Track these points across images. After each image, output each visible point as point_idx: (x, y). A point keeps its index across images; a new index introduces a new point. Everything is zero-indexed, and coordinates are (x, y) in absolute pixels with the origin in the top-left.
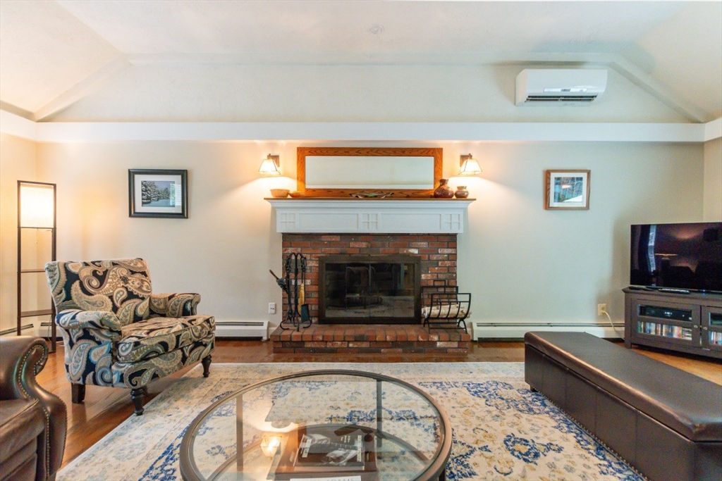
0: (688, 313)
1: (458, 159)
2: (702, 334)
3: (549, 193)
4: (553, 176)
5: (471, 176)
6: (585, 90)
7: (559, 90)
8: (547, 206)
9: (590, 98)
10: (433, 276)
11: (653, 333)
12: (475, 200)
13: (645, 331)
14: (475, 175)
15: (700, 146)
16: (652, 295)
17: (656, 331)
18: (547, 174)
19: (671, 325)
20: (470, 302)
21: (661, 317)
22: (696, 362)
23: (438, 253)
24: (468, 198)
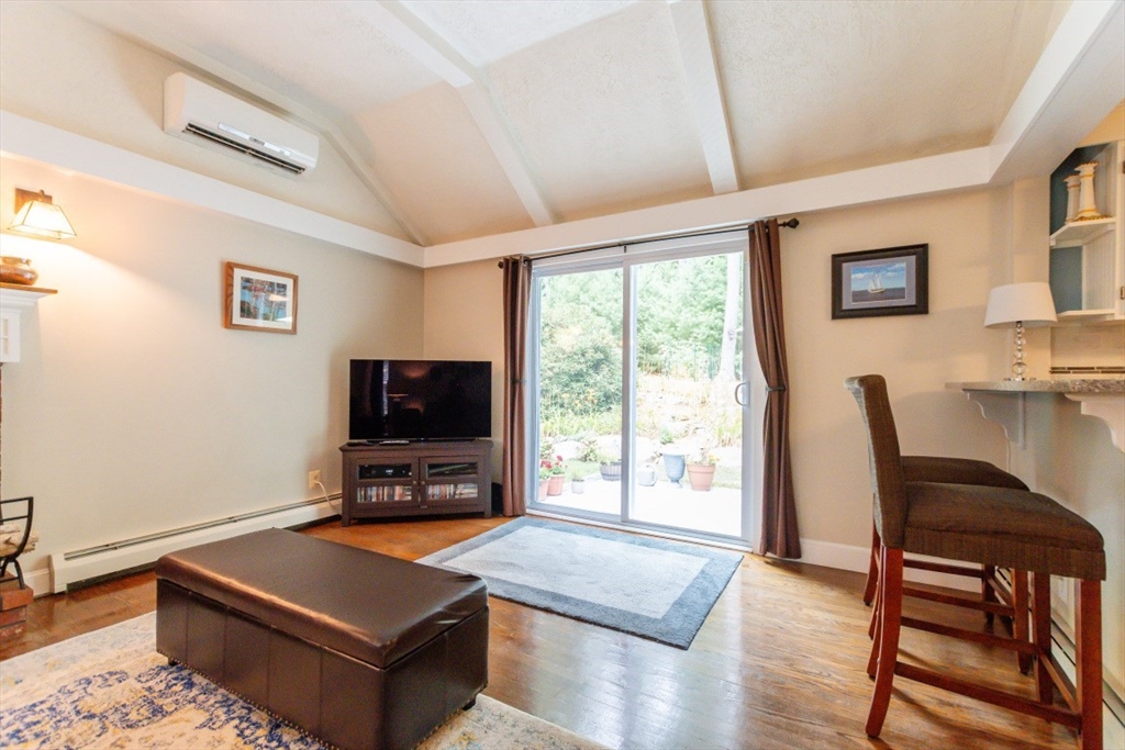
0: (408, 467)
1: (12, 196)
2: (420, 490)
3: (232, 301)
4: (238, 274)
5: (49, 239)
6: (287, 153)
7: (247, 137)
8: (228, 323)
9: (297, 169)
11: (374, 500)
12: (55, 292)
13: (365, 499)
14: (58, 240)
15: (419, 272)
16: (371, 450)
17: (378, 495)
18: (229, 269)
19: (392, 485)
20: (30, 517)
21: (382, 477)
22: (416, 524)
24: (36, 285)
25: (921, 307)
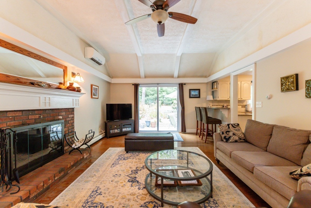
1: (71, 74)
3: (92, 93)
7: (98, 60)
8: (92, 97)
10: (67, 128)
18: (92, 86)
19: (115, 129)
23: (69, 117)
25: (199, 97)
